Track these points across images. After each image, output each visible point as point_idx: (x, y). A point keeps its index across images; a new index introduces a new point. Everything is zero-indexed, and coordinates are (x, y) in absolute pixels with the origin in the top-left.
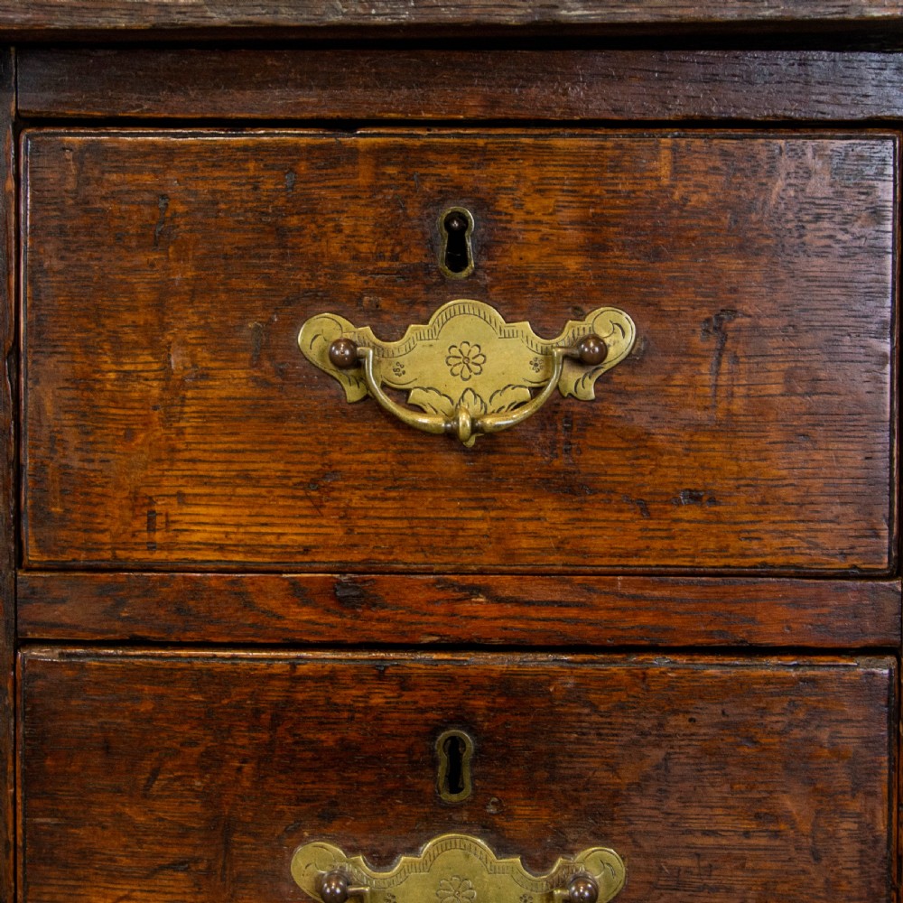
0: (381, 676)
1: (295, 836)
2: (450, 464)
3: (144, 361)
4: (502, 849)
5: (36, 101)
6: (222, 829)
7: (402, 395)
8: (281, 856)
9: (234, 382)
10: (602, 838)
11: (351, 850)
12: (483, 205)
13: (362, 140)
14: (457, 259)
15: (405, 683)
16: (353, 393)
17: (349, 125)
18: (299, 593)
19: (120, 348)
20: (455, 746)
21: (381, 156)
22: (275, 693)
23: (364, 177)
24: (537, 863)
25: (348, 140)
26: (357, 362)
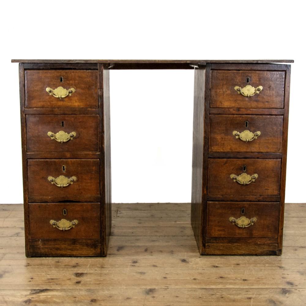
0: (241, 117)
1: (233, 130)
2: (247, 99)
3: (221, 90)
4: (251, 131)
5: (213, 68)
6: (227, 130)
7: (243, 93)
8: (232, 132)
9: (229, 92)
10: (259, 131)
11: (238, 132)
12: (250, 77)
13: (240, 72)
14: (248, 81)
15: (243, 117)
16: (239, 93)
17: (239, 70)
18: (234, 110)
19: (219, 89)
20: (247, 123)
21: (242, 73)
22: (232, 118)
23: (240, 74)
24: (253, 133)
25: (239, 72)
26: (240, 90)
